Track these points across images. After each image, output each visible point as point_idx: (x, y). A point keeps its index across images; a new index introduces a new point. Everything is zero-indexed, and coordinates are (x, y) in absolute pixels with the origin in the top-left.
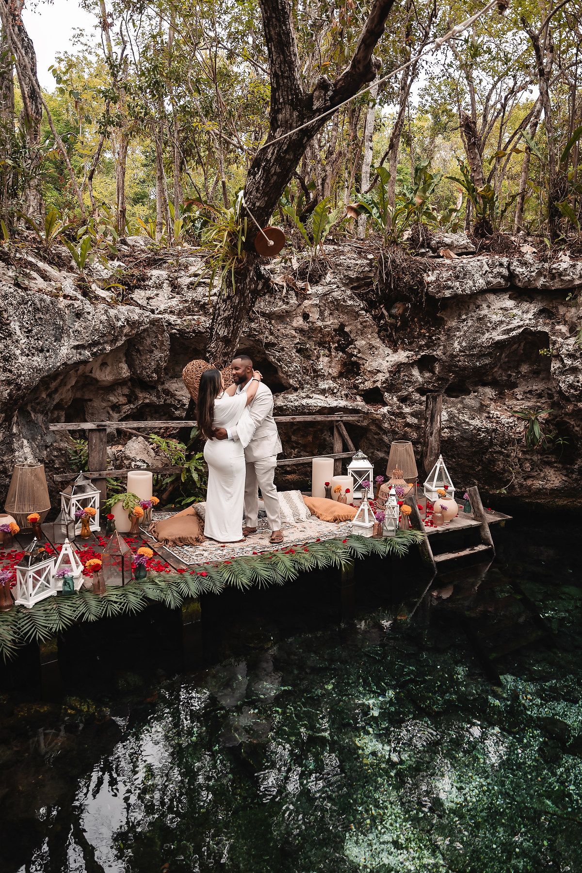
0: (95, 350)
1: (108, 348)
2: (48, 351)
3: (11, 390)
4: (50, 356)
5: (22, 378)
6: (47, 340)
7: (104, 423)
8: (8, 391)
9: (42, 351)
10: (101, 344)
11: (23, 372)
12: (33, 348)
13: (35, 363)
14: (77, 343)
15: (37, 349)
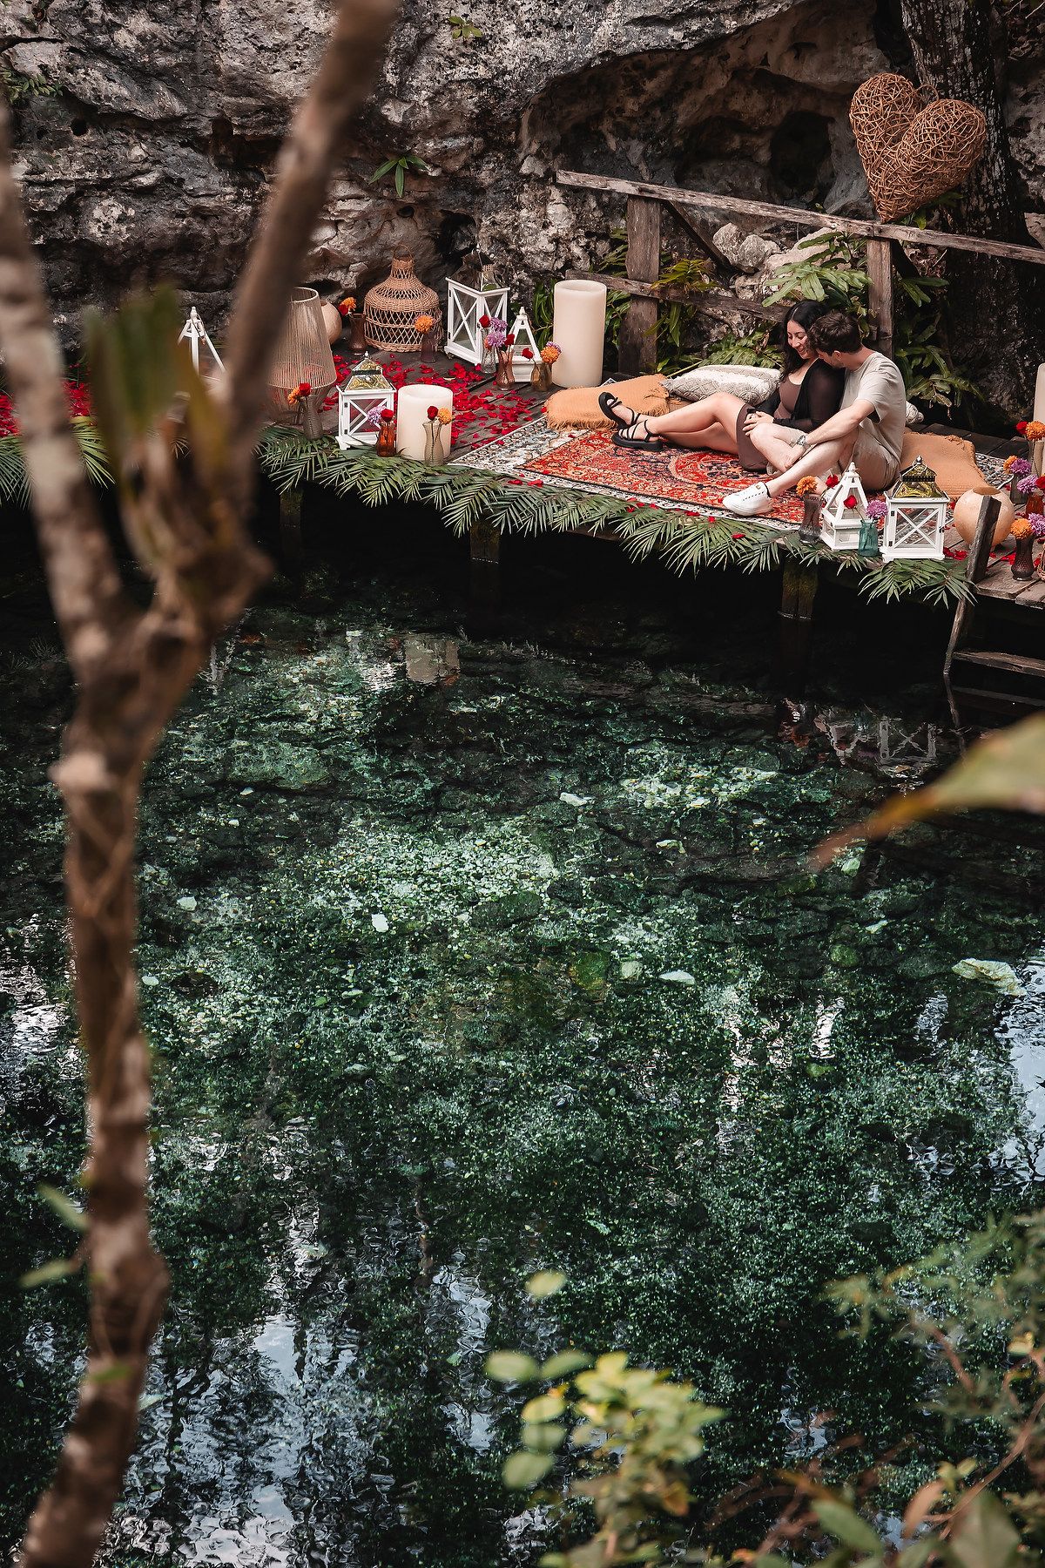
0: (695, 28)
1: (731, 24)
2: (570, 28)
3: (480, 98)
4: (573, 40)
5: (507, 77)
6: (570, 8)
7: (651, 187)
8: (476, 99)
9: (558, 27)
10: (711, 15)
11: (511, 67)
12: (542, 20)
13: (535, 52)
14: (638, 15)
15: (550, 24)
